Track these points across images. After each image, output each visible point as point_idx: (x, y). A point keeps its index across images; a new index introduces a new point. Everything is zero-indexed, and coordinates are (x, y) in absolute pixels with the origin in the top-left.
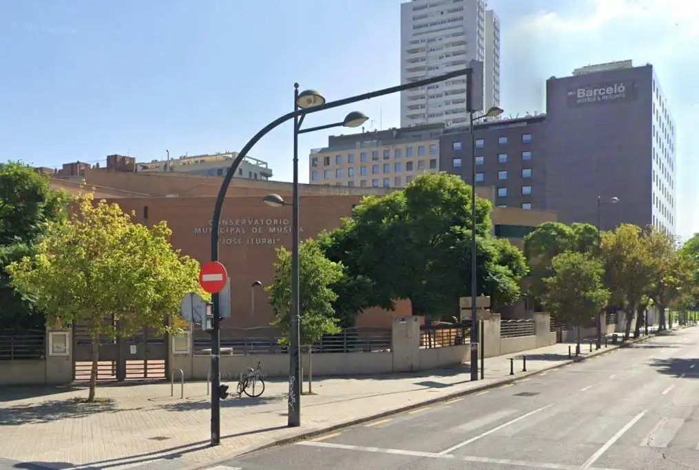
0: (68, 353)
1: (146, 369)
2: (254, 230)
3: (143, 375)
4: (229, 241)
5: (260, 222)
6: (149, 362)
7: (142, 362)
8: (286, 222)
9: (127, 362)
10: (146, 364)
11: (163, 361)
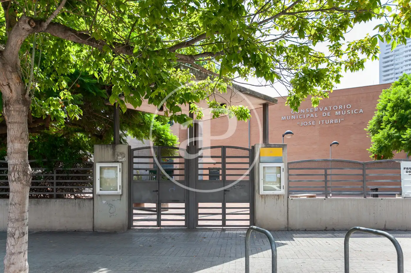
0: (119, 191)
1: (224, 214)
2: (324, 114)
3: (220, 223)
4: (305, 123)
5: (328, 108)
6: (228, 205)
7: (220, 205)
8: (349, 106)
9: (200, 205)
10: (224, 208)
11: (247, 205)
